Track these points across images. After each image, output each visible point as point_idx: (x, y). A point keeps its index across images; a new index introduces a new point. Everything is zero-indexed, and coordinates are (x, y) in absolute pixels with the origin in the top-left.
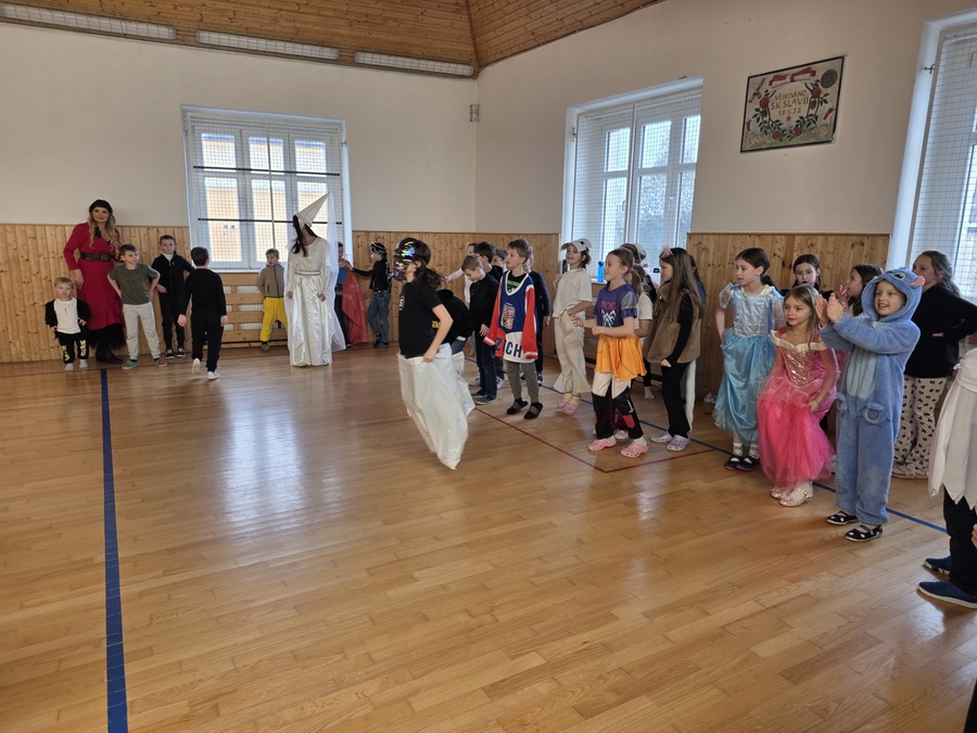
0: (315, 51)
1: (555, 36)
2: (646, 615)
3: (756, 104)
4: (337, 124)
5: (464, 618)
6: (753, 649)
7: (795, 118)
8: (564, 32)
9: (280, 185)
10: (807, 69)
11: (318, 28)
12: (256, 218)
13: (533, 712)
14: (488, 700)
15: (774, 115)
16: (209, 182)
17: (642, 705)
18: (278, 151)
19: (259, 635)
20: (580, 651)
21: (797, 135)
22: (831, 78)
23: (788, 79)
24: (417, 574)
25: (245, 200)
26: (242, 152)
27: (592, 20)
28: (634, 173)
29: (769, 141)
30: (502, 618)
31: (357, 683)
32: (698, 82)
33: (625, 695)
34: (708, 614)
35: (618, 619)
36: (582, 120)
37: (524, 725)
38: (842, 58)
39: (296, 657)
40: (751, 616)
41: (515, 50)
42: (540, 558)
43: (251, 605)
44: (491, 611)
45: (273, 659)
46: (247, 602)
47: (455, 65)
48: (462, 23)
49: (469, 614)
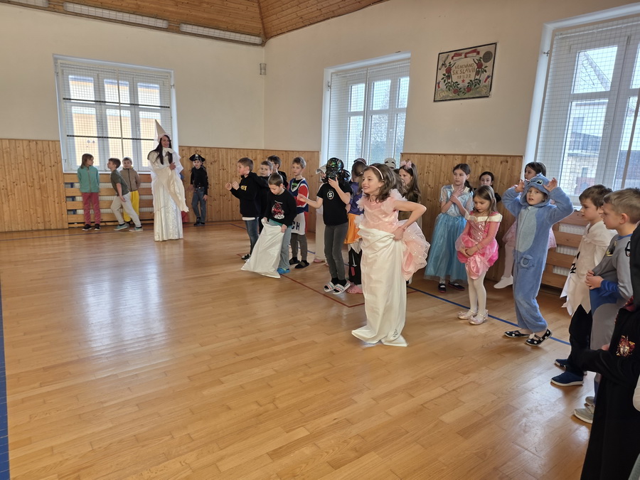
0: (152, 22)
1: (316, 20)
2: (374, 399)
3: (443, 71)
4: (167, 72)
5: (255, 407)
6: (441, 418)
7: (467, 81)
8: (322, 18)
9: (126, 114)
10: (475, 50)
11: (153, 6)
12: (109, 136)
13: (301, 467)
14: (271, 461)
15: (455, 78)
16: (75, 110)
17: (372, 458)
18: (125, 91)
19: (111, 425)
20: (332, 425)
21: (468, 91)
22: (489, 56)
23: (463, 56)
24: (223, 379)
25: (102, 123)
26: (99, 89)
27: (340, 11)
28: (367, 113)
29: (451, 95)
30: (281, 406)
31: (181, 455)
32: (408, 55)
33: (360, 453)
34: (414, 397)
35: (356, 402)
36: (334, 77)
37: (295, 476)
38: (495, 44)
39: (137, 439)
40: (439, 397)
41: (289, 28)
42: (306, 365)
43: (105, 405)
44: (273, 401)
45: (120, 441)
46: (102, 403)
47: (249, 36)
48: (254, 9)
49: (259, 404)
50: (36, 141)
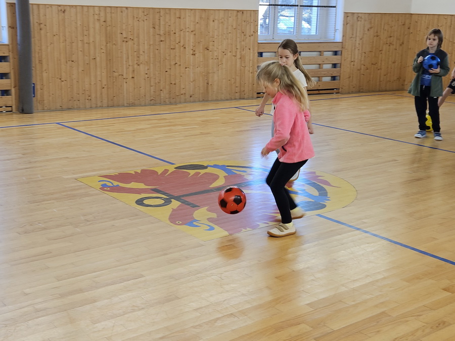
50: (242, 12)
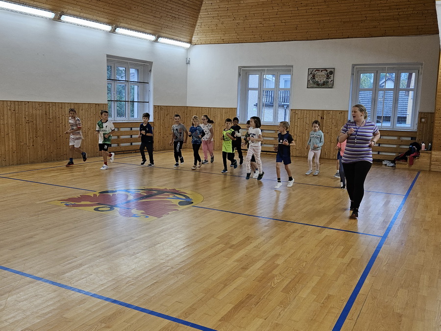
3: (311, 76)
7: (322, 81)
10: (325, 70)
15: (317, 79)
21: (323, 85)
22: (331, 73)
23: (320, 71)
28: (261, 89)
29: (315, 86)
38: (334, 68)
